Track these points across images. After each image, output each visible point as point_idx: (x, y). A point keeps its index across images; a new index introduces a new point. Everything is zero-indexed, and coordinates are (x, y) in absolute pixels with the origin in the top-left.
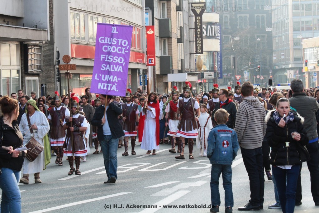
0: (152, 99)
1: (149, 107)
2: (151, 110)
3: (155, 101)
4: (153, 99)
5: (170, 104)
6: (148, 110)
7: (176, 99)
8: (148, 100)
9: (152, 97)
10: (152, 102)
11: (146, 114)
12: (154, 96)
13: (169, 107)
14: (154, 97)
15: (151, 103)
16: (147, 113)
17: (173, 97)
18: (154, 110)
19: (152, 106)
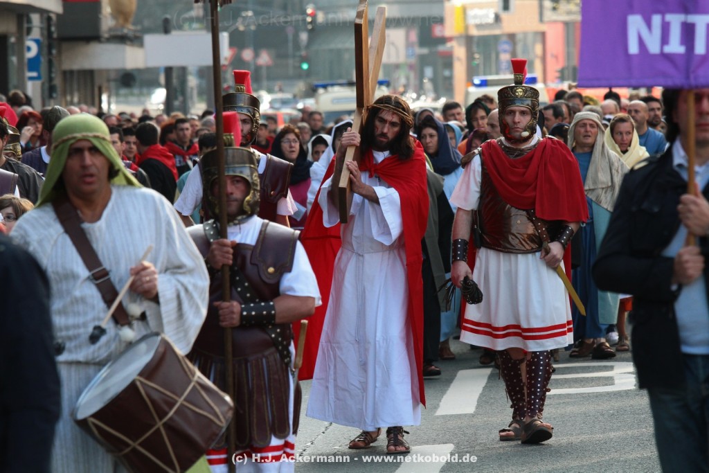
0: (384, 135)
1: (364, 178)
2: (374, 200)
3: (398, 146)
4: (390, 136)
5: (483, 164)
6: (357, 198)
7: (526, 134)
8: (358, 140)
9: (384, 121)
10: (387, 154)
11: (345, 218)
12: (395, 119)
13: (479, 179)
14: (393, 124)
15: (380, 157)
16: (352, 211)
17: (509, 119)
18: (392, 202)
19: (385, 175)
